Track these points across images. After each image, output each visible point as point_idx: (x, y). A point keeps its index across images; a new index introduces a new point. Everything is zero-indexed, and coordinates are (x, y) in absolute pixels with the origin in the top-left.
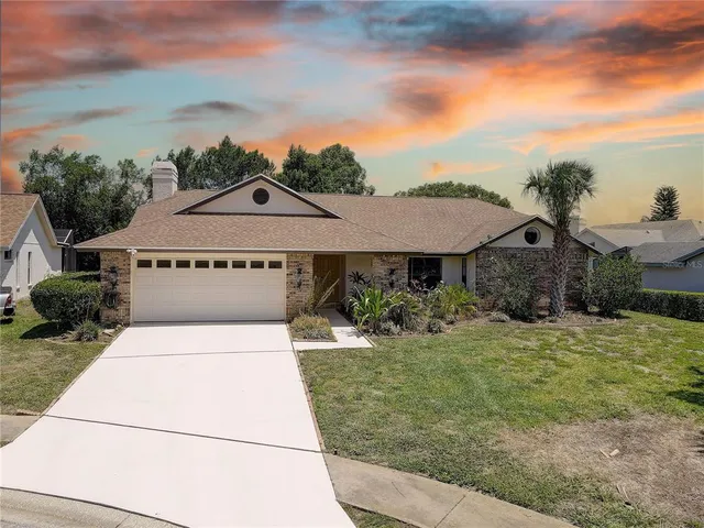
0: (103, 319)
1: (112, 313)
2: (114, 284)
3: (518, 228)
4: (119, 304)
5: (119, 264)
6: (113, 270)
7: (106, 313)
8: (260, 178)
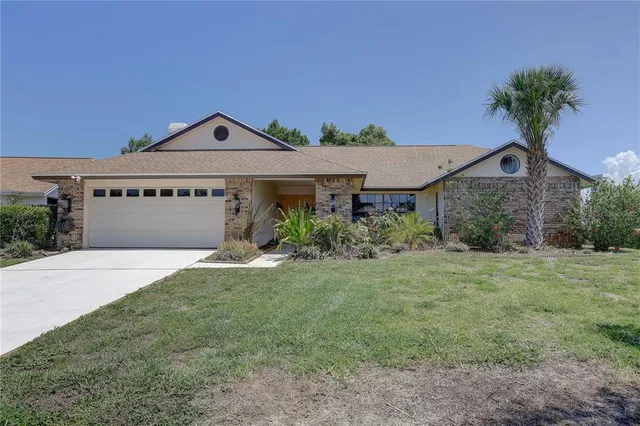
1: (65, 238)
2: (68, 211)
3: (491, 155)
4: (72, 229)
5: (72, 192)
6: (65, 197)
7: (61, 238)
8: (218, 115)
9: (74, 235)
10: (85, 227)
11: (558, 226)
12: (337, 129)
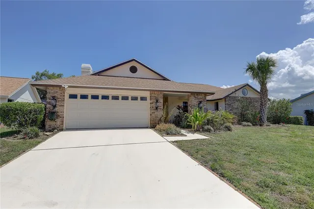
0: (47, 127)
1: (52, 123)
2: (55, 107)
3: (240, 89)
4: (57, 118)
5: (57, 95)
6: (54, 98)
7: (48, 123)
8: (134, 60)
9: (58, 122)
10: (65, 116)
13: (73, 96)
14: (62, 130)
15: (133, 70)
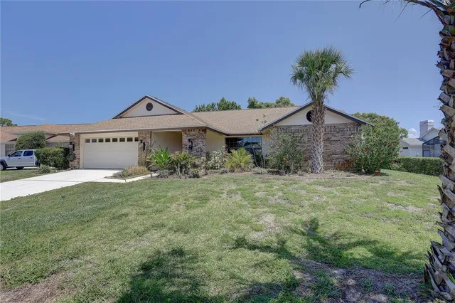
6: (72, 143)
8: (146, 97)
9: (75, 162)
10: (81, 158)
11: (346, 156)
12: (257, 100)
13: (88, 141)
14: (78, 169)
15: (149, 107)
